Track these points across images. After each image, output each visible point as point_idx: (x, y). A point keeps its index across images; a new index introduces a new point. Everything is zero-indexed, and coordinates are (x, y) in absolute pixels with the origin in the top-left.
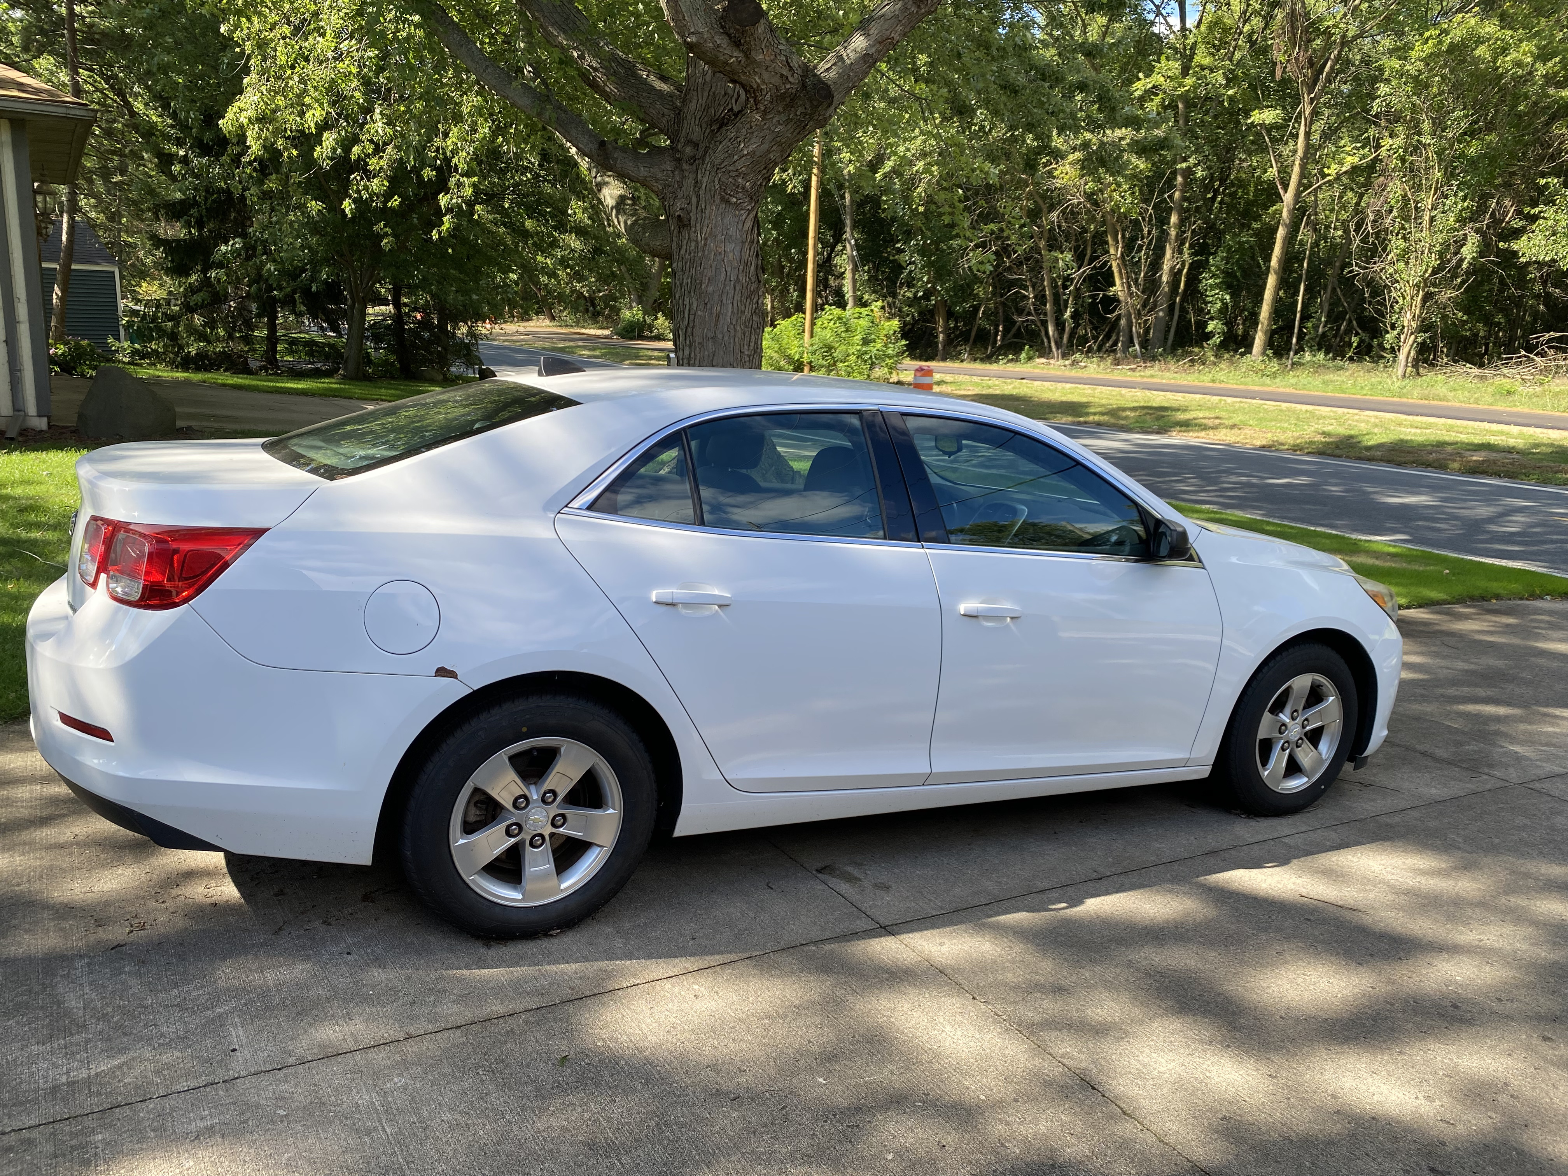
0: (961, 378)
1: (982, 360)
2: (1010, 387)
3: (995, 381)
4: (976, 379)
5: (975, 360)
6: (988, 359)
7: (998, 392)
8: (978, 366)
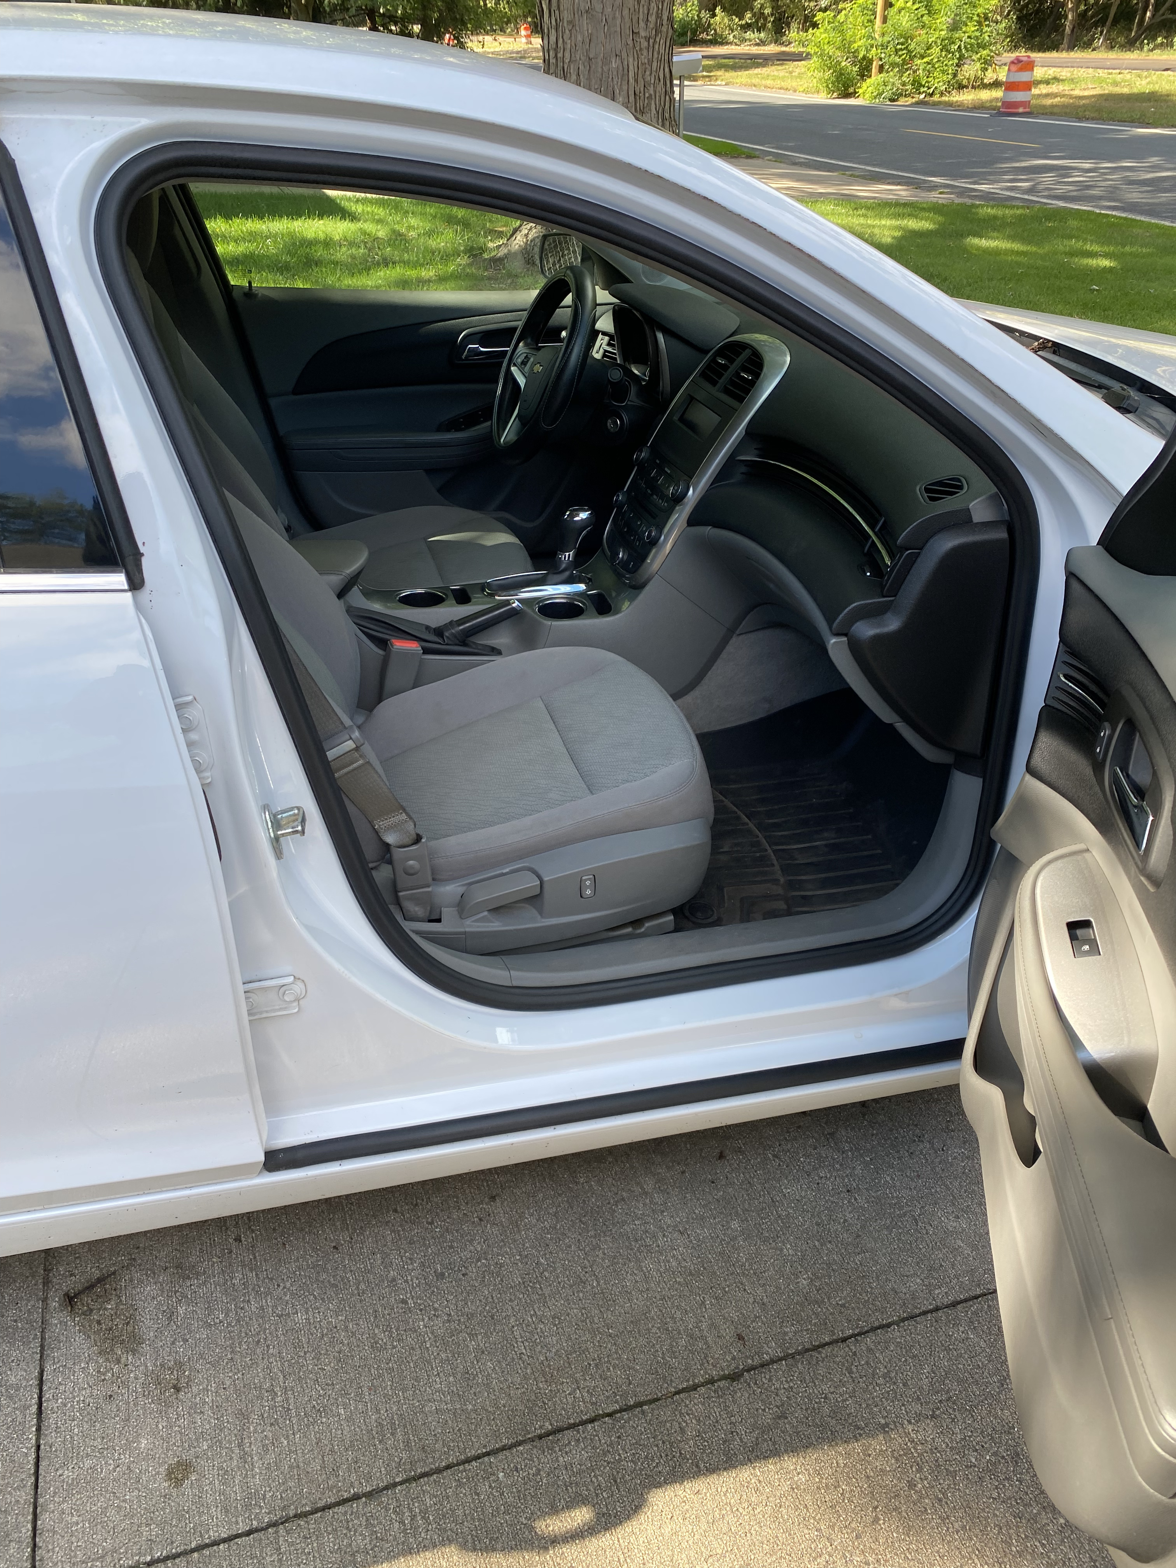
0: (1081, 73)
1: (1122, 47)
2: (1144, 82)
3: (1127, 75)
4: (1102, 73)
5: (1112, 48)
6: (1131, 44)
7: (1126, 90)
8: (1113, 55)
